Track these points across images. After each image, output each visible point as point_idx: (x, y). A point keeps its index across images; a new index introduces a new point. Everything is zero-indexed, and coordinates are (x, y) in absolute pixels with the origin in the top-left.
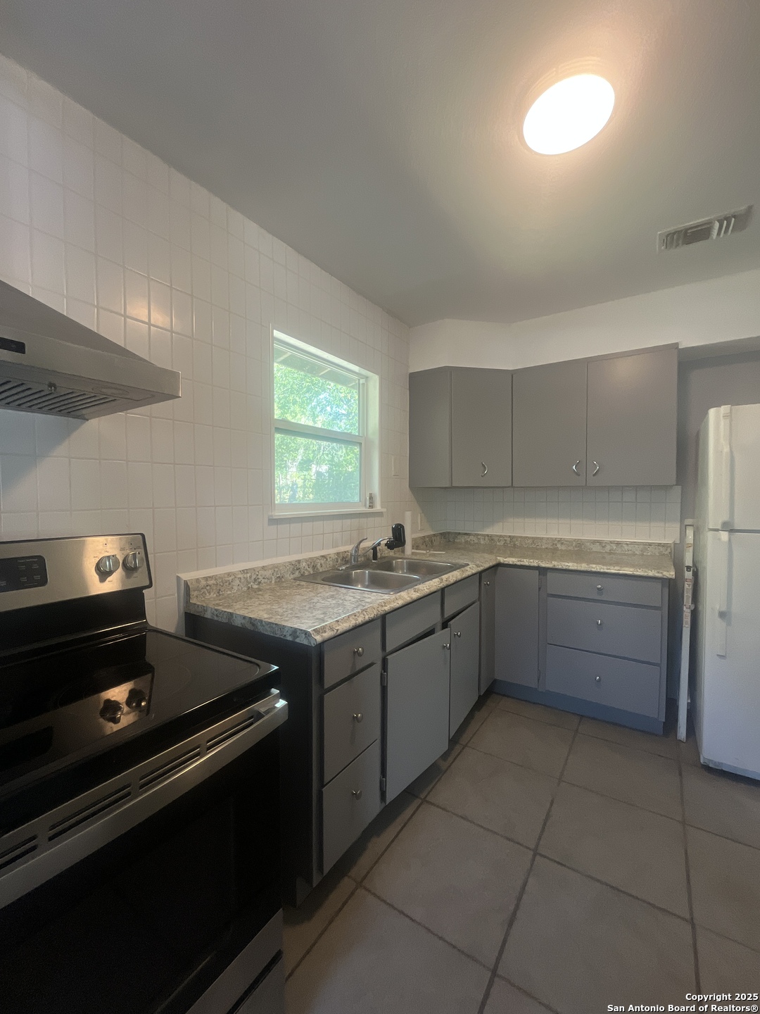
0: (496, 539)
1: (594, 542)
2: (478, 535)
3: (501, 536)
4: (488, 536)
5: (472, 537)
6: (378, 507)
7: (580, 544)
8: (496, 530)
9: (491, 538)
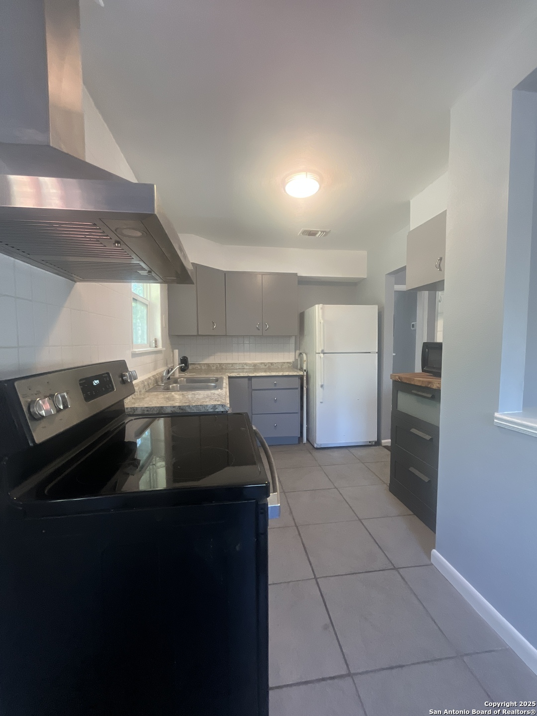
0: (211, 365)
1: (262, 363)
2: (202, 364)
3: (214, 364)
4: (206, 364)
5: (196, 366)
6: (160, 347)
7: (255, 365)
8: (211, 360)
9: (208, 365)
